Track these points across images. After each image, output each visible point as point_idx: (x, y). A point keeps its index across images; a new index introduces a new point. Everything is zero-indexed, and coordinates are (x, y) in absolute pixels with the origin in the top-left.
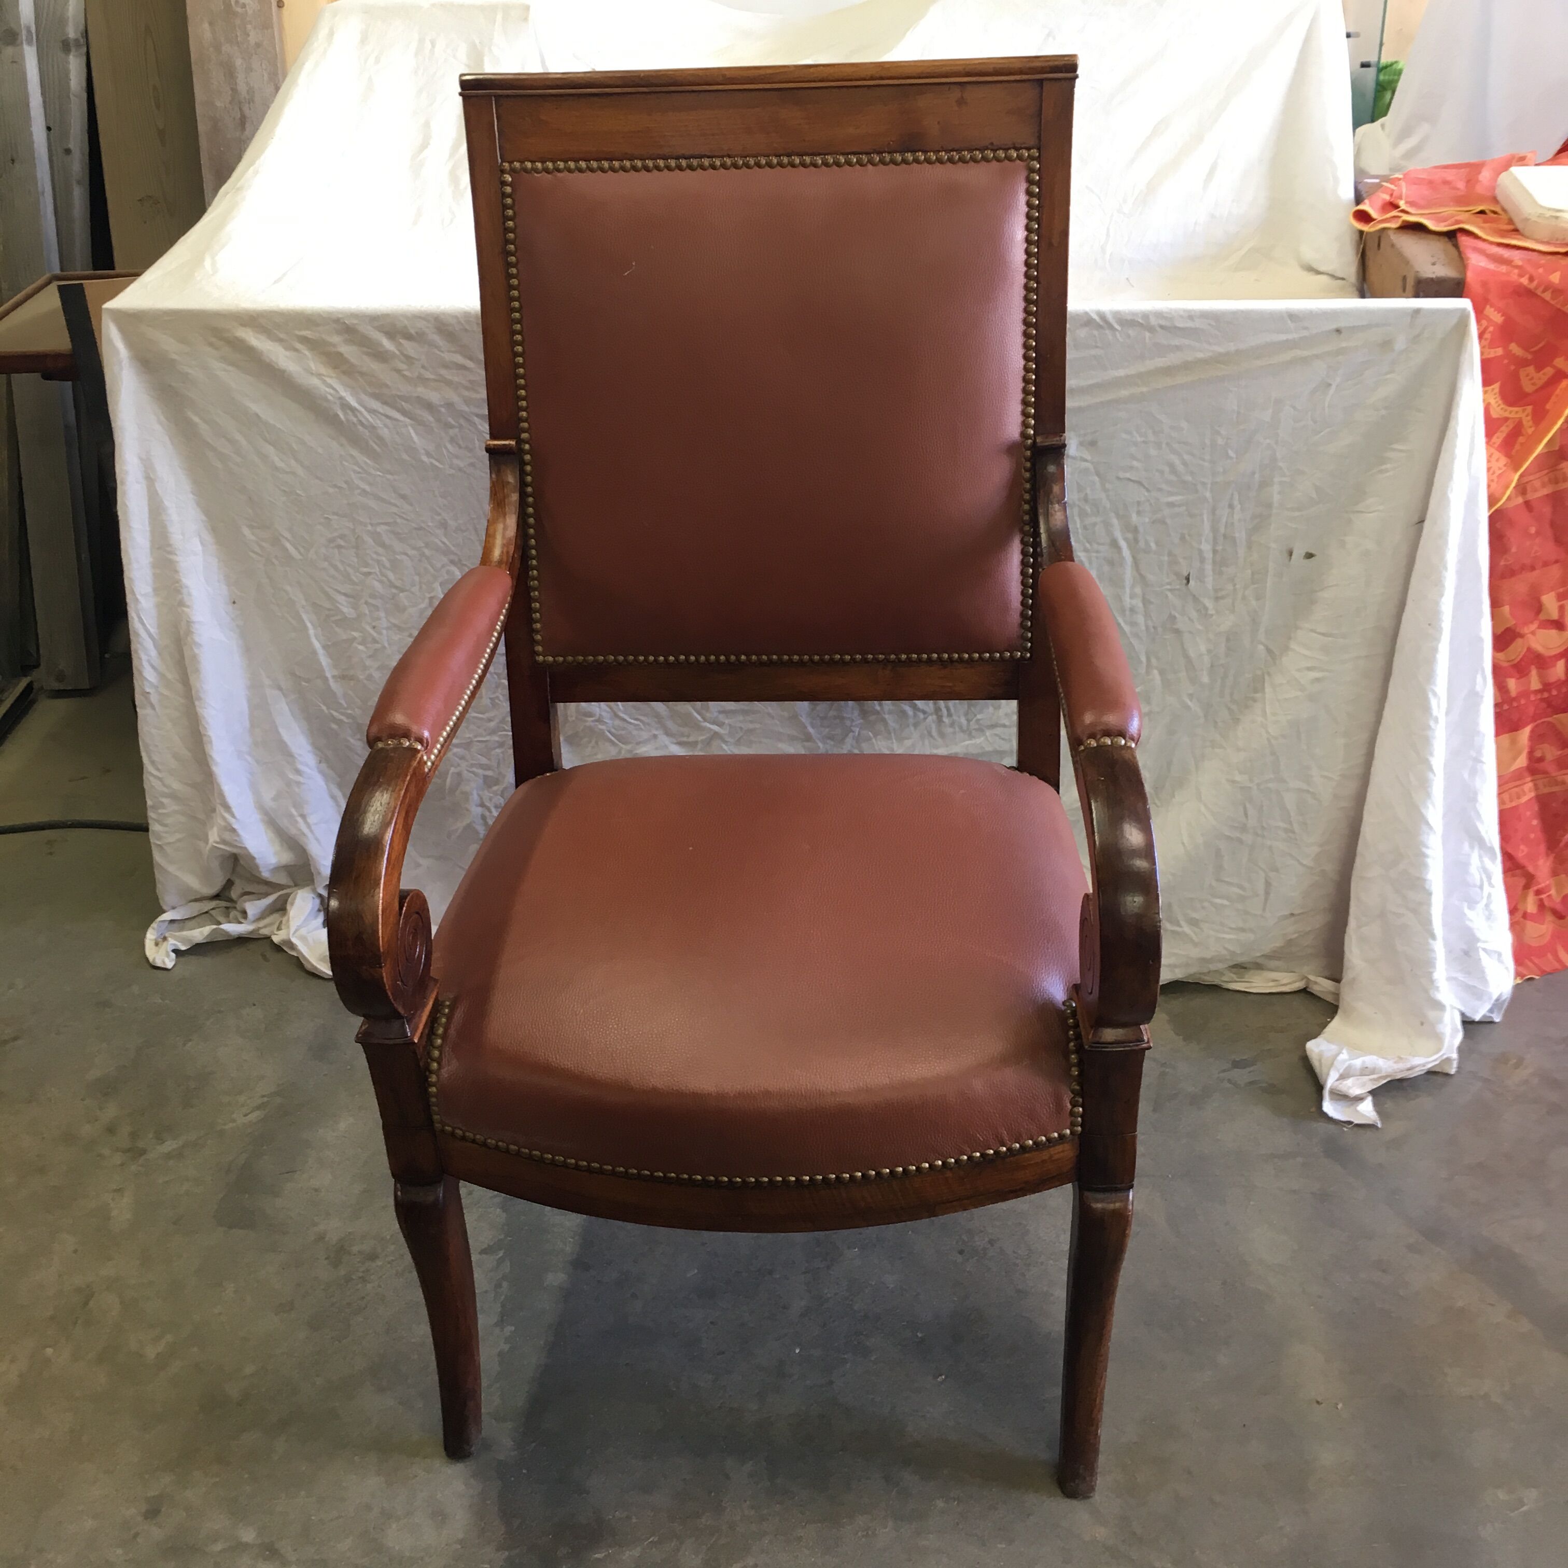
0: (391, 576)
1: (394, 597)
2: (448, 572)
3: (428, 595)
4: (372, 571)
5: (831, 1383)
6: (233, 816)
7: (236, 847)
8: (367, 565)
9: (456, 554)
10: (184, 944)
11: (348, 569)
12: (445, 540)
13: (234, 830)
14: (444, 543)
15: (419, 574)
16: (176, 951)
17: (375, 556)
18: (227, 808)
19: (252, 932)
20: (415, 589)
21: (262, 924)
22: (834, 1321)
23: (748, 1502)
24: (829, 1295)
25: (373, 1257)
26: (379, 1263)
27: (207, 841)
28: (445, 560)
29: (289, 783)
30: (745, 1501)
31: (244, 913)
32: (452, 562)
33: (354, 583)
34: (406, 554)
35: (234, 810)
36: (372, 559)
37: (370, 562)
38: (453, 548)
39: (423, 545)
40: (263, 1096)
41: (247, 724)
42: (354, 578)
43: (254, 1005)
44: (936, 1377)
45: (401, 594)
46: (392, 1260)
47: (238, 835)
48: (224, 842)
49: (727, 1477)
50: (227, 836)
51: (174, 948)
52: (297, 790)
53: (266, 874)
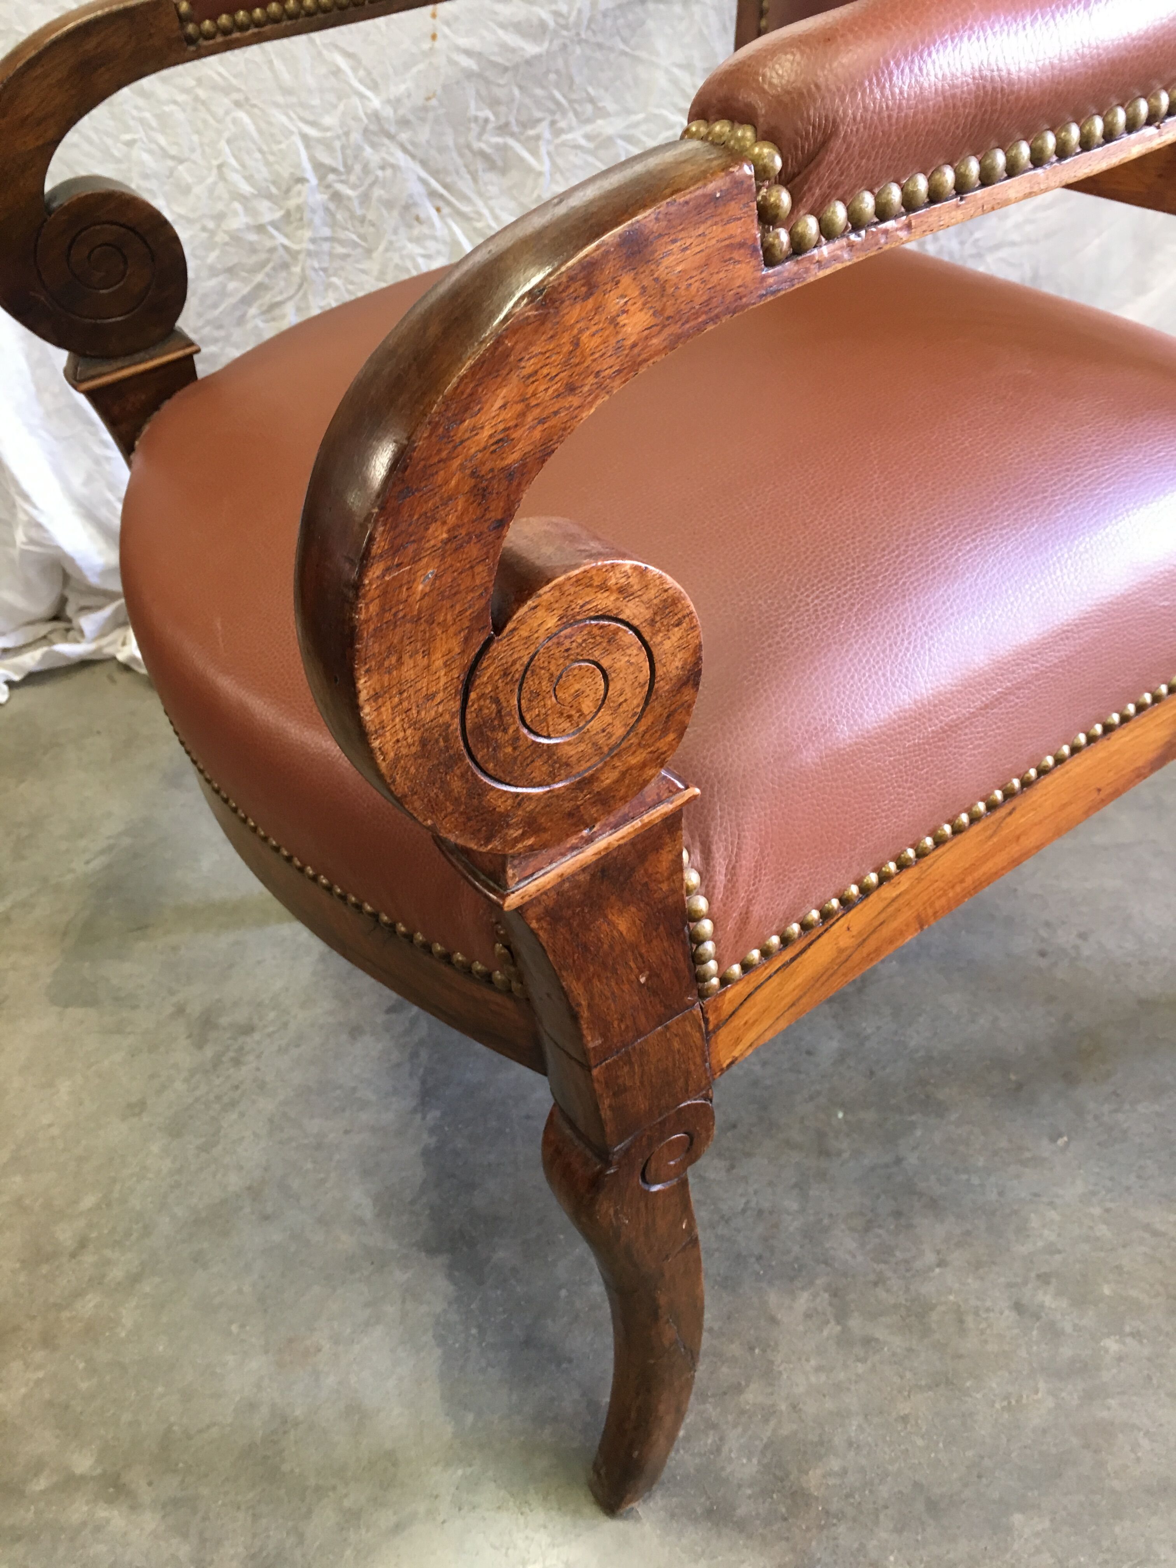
0: (162, 140)
1: (171, 172)
2: (235, 121)
3: (215, 163)
4: (136, 136)
5: (898, 1161)
6: (35, 506)
7: (49, 546)
8: (128, 129)
9: (239, 90)
10: (16, 673)
11: (105, 139)
12: (222, 70)
13: (39, 526)
14: (220, 74)
15: (198, 132)
16: (10, 684)
17: (135, 113)
18: (26, 497)
19: (95, 652)
20: (197, 156)
21: (104, 641)
22: (884, 1068)
23: (813, 1362)
24: (869, 1031)
25: (248, 1029)
26: (257, 1036)
27: (13, 544)
28: (226, 101)
29: (97, 461)
30: (808, 1360)
31: (81, 632)
32: (238, 104)
33: (118, 161)
34: (175, 102)
35: (35, 498)
36: (133, 118)
37: (132, 123)
38: (234, 82)
39: (193, 83)
40: (109, 838)
41: (32, 388)
42: (116, 153)
43: (99, 733)
44: (1053, 1139)
45: (181, 168)
46: (273, 1032)
47: (45, 530)
48: (31, 541)
49: (773, 1320)
50: (34, 533)
51: (5, 679)
52: (107, 467)
53: (94, 580)
